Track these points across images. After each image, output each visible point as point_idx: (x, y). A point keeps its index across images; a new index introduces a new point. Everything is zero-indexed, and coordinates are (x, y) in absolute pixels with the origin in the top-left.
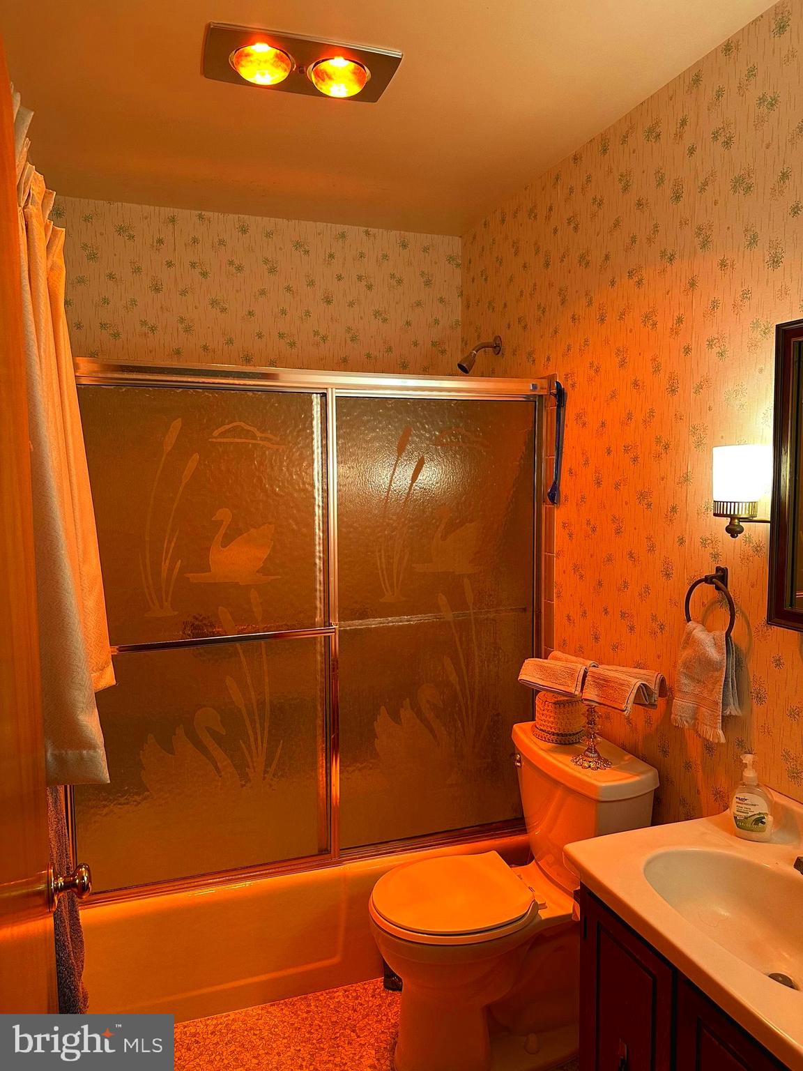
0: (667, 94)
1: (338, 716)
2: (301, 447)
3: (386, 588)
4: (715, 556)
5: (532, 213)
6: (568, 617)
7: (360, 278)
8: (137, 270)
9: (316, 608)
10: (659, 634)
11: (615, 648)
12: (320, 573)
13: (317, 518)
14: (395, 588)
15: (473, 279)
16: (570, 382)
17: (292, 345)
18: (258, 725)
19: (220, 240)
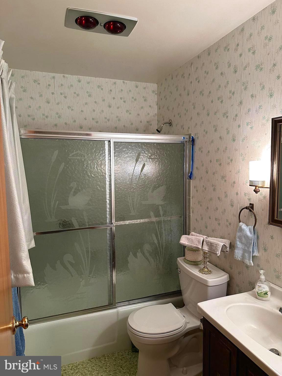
0: (232, 35)
1: (115, 256)
2: (101, 160)
3: (132, 210)
4: (249, 200)
5: (183, 76)
6: (196, 219)
7: (121, 98)
8: (41, 96)
9: (107, 217)
10: (229, 226)
11: (213, 231)
12: (108, 205)
13: (107, 185)
14: (135, 210)
15: (161, 99)
16: (197, 136)
17: (97, 122)
18: (86, 259)
19: (71, 85)
